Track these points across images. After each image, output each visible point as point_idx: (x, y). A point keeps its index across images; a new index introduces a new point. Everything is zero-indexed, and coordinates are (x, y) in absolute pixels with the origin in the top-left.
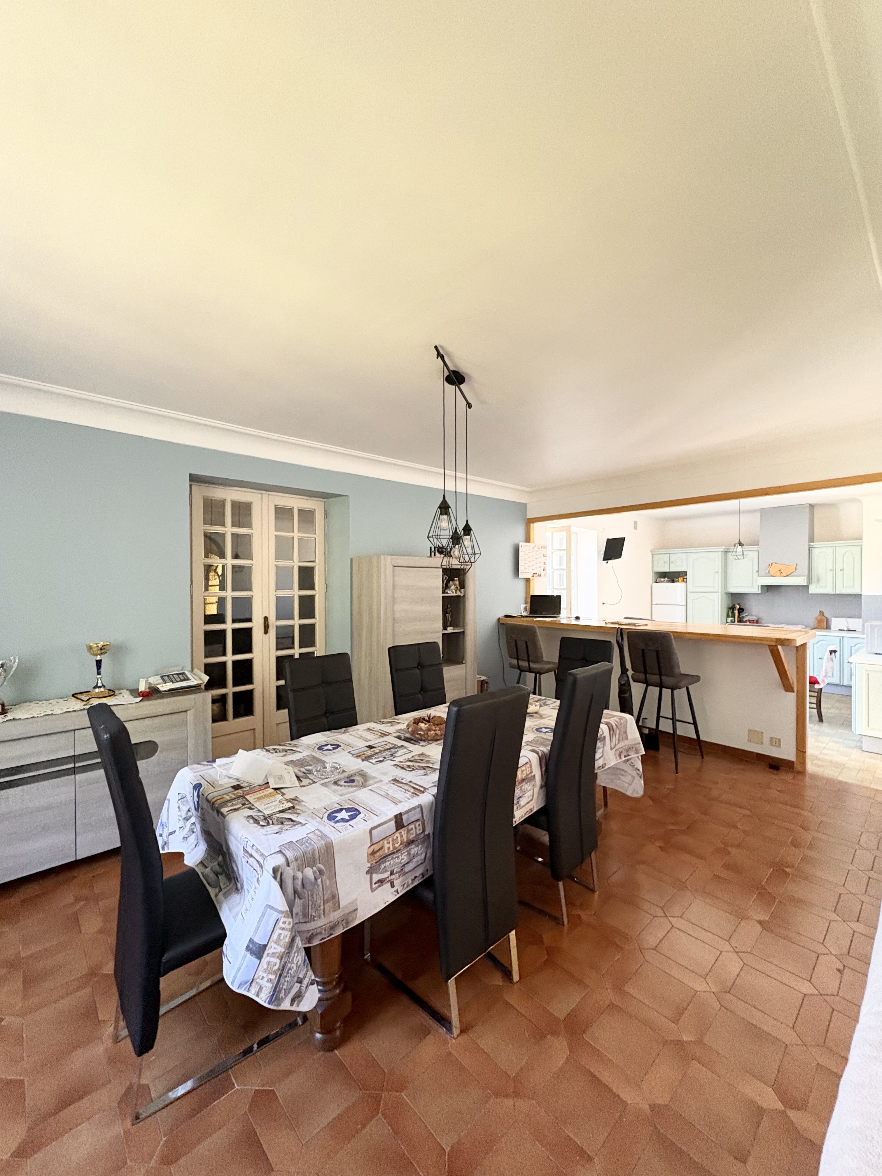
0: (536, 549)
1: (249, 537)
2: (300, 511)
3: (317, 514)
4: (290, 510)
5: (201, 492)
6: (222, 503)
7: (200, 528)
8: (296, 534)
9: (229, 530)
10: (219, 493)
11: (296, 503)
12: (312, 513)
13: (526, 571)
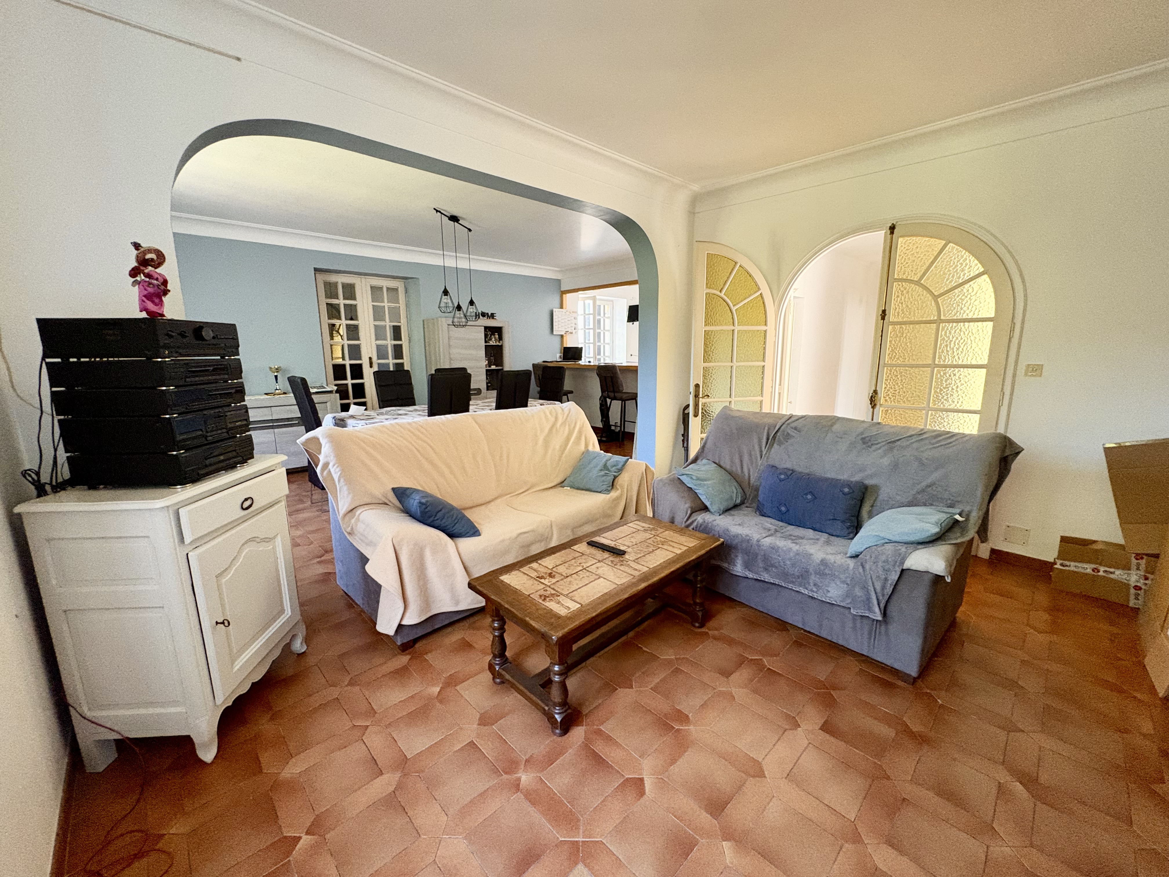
0: (568, 313)
1: (355, 306)
2: (388, 289)
3: (399, 290)
4: (381, 288)
5: (322, 278)
6: (336, 284)
7: (324, 301)
8: (386, 304)
9: (341, 302)
10: (333, 278)
11: (385, 283)
12: (396, 290)
13: (560, 329)
